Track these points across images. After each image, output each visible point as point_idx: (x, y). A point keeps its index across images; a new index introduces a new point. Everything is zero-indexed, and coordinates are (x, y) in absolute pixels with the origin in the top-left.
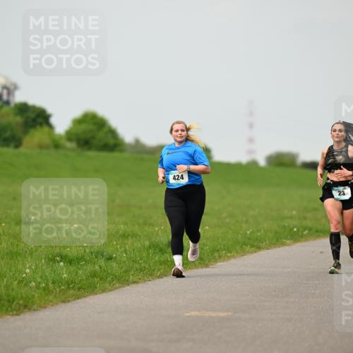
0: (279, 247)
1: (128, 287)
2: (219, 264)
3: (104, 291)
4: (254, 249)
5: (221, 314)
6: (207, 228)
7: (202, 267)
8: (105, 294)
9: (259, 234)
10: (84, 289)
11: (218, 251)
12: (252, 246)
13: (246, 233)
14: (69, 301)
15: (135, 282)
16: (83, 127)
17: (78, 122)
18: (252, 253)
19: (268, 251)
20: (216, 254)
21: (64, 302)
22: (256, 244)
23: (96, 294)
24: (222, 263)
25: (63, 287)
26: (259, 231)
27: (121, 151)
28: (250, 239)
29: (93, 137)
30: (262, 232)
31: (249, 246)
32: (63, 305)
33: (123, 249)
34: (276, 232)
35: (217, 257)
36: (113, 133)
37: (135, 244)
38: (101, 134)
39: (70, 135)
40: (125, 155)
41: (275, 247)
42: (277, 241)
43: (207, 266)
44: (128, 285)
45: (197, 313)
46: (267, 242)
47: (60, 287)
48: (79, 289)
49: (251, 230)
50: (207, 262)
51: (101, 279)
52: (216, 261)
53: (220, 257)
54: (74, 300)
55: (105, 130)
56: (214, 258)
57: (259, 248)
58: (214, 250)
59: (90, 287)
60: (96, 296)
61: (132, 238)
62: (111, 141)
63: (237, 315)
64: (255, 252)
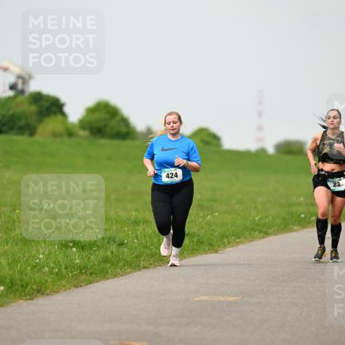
0: (287, 233)
1: (139, 272)
2: (229, 249)
3: (115, 276)
4: (262, 235)
5: (230, 299)
6: (216, 214)
7: (211, 253)
8: (116, 279)
9: (267, 220)
10: (96, 274)
11: (227, 237)
12: (261, 232)
13: (255, 220)
14: (81, 286)
15: (145, 268)
16: (97, 115)
17: (91, 111)
18: (260, 238)
19: (276, 237)
20: (225, 240)
21: (76, 286)
22: (264, 229)
23: (108, 279)
24: (231, 249)
25: (75, 273)
26: (268, 217)
27: (133, 139)
28: (258, 225)
29: (106, 126)
30: (271, 218)
31: (257, 232)
32: (76, 290)
33: (134, 235)
34: (284, 219)
35: (226, 243)
36: (125, 121)
37: (146, 231)
38: (113, 123)
39: (83, 124)
40: (137, 143)
41: (283, 233)
42: (285, 226)
43: (216, 252)
44: (139, 270)
45: (206, 298)
46: (276, 228)
47: (72, 272)
48: (91, 274)
49: (259, 216)
50: (216, 247)
51: (113, 264)
52: (225, 247)
53: (229, 243)
54: (86, 285)
55: (118, 118)
56: (223, 243)
57: (267, 234)
58: (223, 236)
59: (102, 272)
60: (108, 281)
61: (143, 224)
62: (124, 130)
63: (245, 299)
64: (264, 238)
